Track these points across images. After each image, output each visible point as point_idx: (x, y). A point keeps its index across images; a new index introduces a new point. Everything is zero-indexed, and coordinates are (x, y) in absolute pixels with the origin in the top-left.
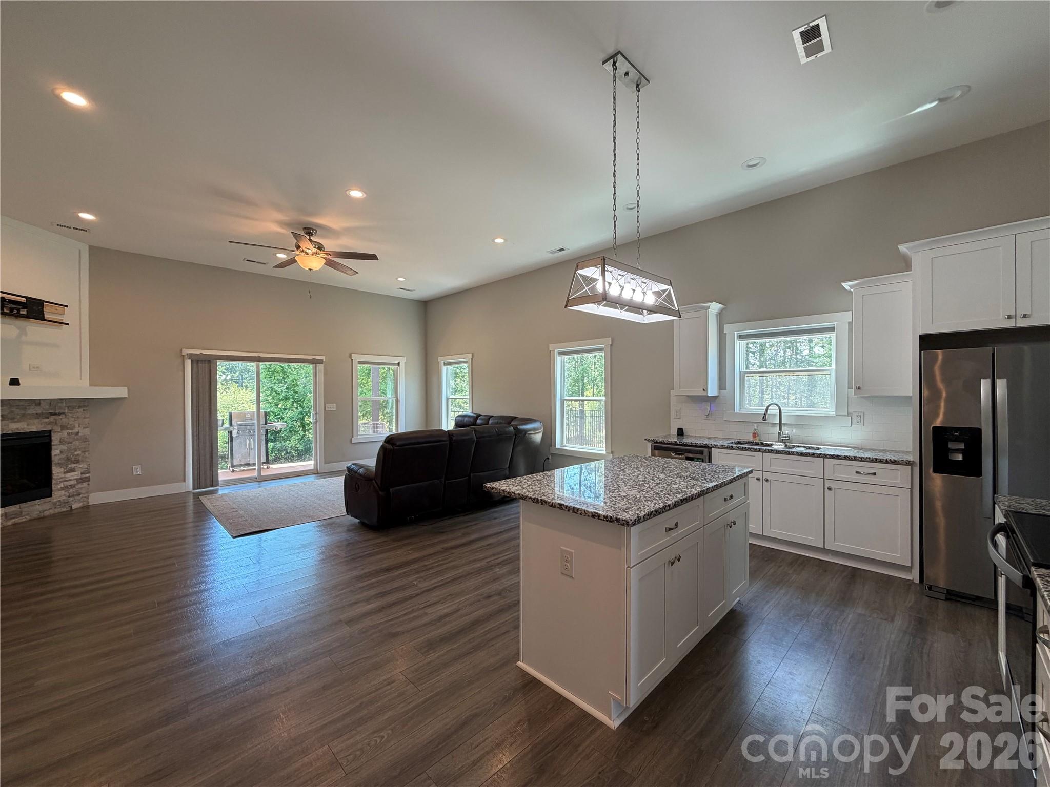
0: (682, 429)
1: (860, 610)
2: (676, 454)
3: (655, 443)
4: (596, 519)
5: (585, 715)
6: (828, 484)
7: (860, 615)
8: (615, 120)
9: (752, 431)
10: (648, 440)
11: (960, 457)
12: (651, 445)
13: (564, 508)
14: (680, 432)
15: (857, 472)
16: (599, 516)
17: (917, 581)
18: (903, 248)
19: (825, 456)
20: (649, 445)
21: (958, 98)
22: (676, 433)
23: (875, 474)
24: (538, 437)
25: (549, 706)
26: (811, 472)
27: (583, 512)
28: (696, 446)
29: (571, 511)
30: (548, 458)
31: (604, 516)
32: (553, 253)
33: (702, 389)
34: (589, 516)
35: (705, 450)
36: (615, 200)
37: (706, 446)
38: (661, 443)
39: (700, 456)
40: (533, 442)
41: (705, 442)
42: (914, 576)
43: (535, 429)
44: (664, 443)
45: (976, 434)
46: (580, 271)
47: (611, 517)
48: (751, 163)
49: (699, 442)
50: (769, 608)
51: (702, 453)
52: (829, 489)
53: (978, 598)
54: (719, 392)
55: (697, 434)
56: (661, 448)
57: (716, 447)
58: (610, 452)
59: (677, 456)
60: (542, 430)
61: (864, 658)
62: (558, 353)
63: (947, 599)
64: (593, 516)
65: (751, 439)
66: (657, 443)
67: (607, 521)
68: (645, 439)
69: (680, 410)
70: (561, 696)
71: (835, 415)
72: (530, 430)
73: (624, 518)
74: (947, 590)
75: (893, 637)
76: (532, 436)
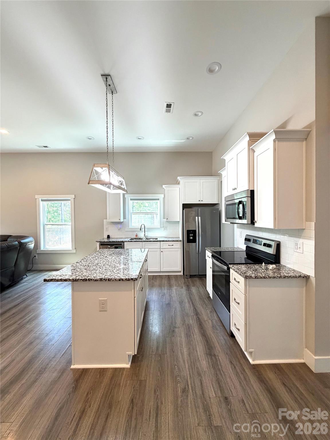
0: (109, 235)
1: (175, 288)
2: (111, 246)
3: (100, 242)
4: (121, 281)
5: (116, 369)
6: (162, 250)
7: (176, 289)
8: (107, 104)
9: (136, 234)
10: (98, 242)
11: (192, 238)
12: (100, 244)
13: (103, 280)
14: (108, 237)
15: (169, 245)
16: (122, 280)
17: (182, 275)
18: (179, 178)
19: (160, 241)
20: (98, 244)
21: (191, 139)
22: (107, 237)
23: (173, 245)
24: (32, 246)
25: (98, 377)
26: (157, 247)
27: (114, 280)
28: (119, 242)
29: (107, 280)
30: (35, 256)
31: (125, 279)
32: (39, 147)
33: (119, 219)
34: (117, 281)
35: (123, 243)
36: (107, 139)
37: (122, 242)
38: (104, 242)
39: (121, 246)
40: (30, 249)
41: (121, 240)
42: (182, 274)
43: (31, 242)
44: (105, 242)
45: (195, 231)
46: (95, 168)
47: (129, 279)
48: (139, 138)
49: (119, 240)
50: (154, 296)
51: (121, 244)
52: (162, 252)
53: (195, 275)
54: (123, 220)
55: (116, 237)
56: (103, 245)
57: (126, 241)
58: (74, 248)
59: (111, 247)
60: (34, 242)
61: (182, 302)
62: (41, 200)
63: (190, 277)
64: (120, 280)
65: (135, 237)
66: (102, 242)
67: (127, 281)
68: (96, 241)
69: (108, 227)
70: (101, 369)
71: (160, 227)
72: (29, 242)
73: (135, 278)
74: (190, 275)
75: (185, 292)
76: (29, 245)
